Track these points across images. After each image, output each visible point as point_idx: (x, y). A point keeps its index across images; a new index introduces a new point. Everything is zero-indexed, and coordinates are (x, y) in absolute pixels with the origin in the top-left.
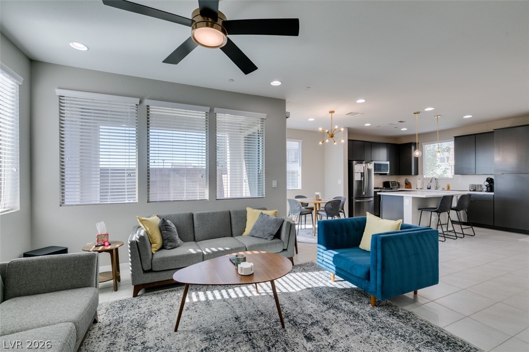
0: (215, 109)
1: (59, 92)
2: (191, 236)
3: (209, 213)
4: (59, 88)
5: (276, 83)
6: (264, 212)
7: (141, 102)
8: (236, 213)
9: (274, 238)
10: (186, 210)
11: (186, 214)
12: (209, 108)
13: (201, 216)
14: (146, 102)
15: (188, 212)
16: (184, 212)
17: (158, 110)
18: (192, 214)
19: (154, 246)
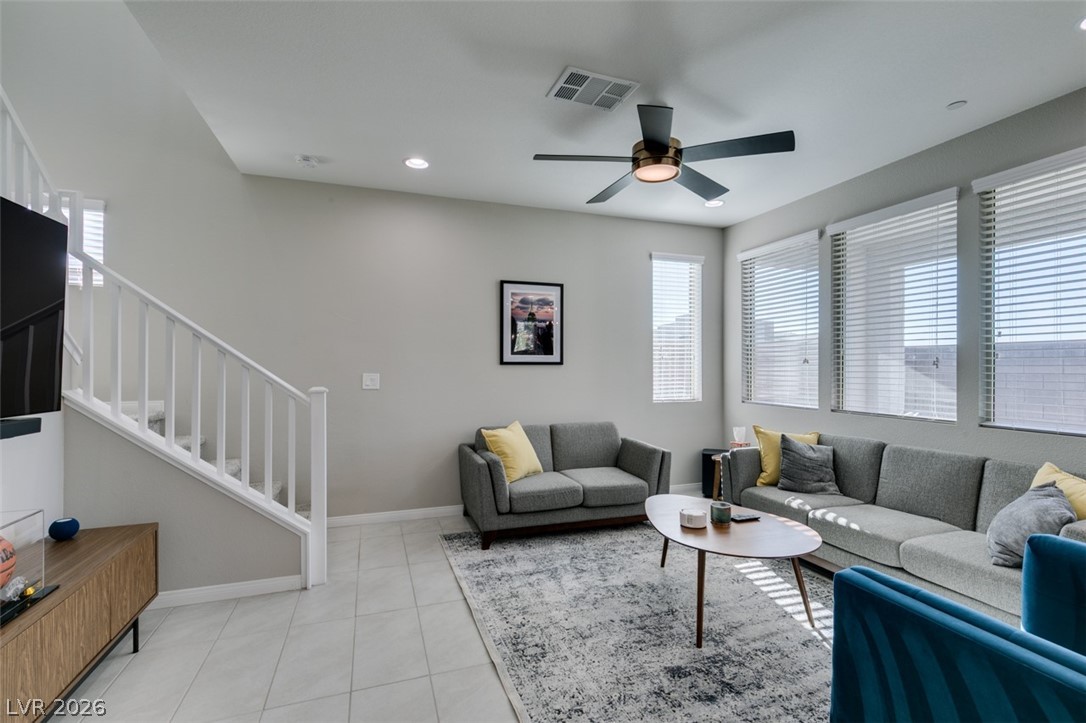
0: (973, 183)
1: (741, 257)
2: (867, 492)
3: (918, 453)
4: (742, 251)
6: (1066, 481)
7: (821, 234)
8: (1003, 469)
10: (871, 436)
11: (869, 443)
12: (954, 190)
13: (900, 453)
14: (832, 228)
15: (876, 439)
16: (867, 439)
18: (882, 447)
19: (763, 475)
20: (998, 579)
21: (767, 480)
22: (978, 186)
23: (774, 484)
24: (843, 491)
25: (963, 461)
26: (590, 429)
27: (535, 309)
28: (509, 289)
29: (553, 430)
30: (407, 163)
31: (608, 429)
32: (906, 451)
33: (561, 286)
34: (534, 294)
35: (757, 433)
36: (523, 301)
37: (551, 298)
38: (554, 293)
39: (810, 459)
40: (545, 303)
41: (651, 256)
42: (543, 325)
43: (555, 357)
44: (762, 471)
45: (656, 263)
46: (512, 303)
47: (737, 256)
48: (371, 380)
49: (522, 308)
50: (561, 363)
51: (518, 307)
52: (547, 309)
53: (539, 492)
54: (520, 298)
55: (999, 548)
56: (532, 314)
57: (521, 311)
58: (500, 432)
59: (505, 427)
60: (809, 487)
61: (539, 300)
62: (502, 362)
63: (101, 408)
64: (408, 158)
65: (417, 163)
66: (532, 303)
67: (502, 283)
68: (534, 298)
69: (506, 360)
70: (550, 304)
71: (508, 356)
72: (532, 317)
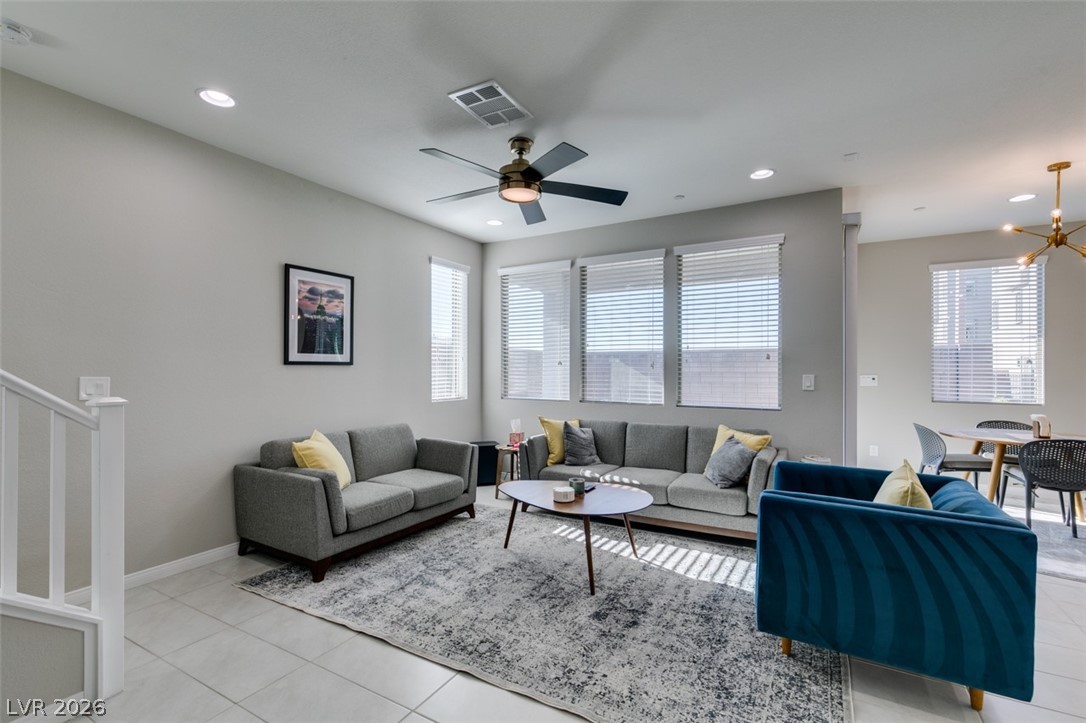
0: (675, 248)
1: (502, 272)
2: (619, 458)
3: (649, 426)
4: (502, 267)
5: (762, 174)
6: (739, 436)
7: (573, 264)
8: (699, 431)
9: (731, 487)
10: (616, 418)
11: (616, 423)
12: (664, 250)
13: (638, 429)
14: (580, 262)
15: (621, 420)
16: (615, 420)
17: (595, 268)
18: (625, 425)
19: (551, 456)
20: (726, 496)
21: (556, 460)
22: (677, 250)
23: (562, 462)
24: (604, 461)
25: (676, 429)
26: (387, 433)
27: (324, 301)
28: (295, 276)
29: (352, 437)
30: (203, 95)
31: (404, 431)
32: (641, 426)
33: (352, 279)
34: (324, 283)
35: (543, 422)
36: (311, 291)
37: (341, 292)
38: (344, 286)
39: (584, 439)
40: (334, 295)
41: (430, 260)
42: (333, 320)
43: (345, 357)
44: (549, 453)
45: (434, 267)
46: (299, 292)
47: (496, 271)
49: (310, 299)
50: (351, 363)
51: (306, 297)
52: (336, 302)
53: (377, 503)
54: (308, 287)
55: (721, 478)
56: (320, 307)
57: (309, 303)
58: (305, 444)
59: (309, 438)
60: (586, 461)
61: (329, 292)
62: (287, 362)
64: (203, 89)
65: (217, 98)
66: (322, 295)
67: (288, 267)
68: (324, 289)
69: (292, 358)
70: (340, 297)
71: (294, 355)
72: (321, 310)
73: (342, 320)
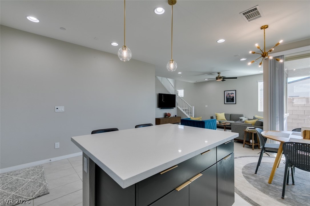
27: (230, 95)
28: (226, 92)
29: (231, 115)
33: (236, 90)
34: (230, 92)
36: (228, 94)
38: (234, 92)
41: (257, 82)
43: (235, 102)
45: (259, 83)
46: (226, 94)
48: (206, 106)
50: (236, 104)
52: (232, 94)
62: (225, 104)
63: (179, 108)
66: (230, 94)
67: (225, 91)
68: (230, 93)
69: (225, 103)
70: (233, 94)
71: (226, 103)
72: (230, 96)
73: (233, 97)
